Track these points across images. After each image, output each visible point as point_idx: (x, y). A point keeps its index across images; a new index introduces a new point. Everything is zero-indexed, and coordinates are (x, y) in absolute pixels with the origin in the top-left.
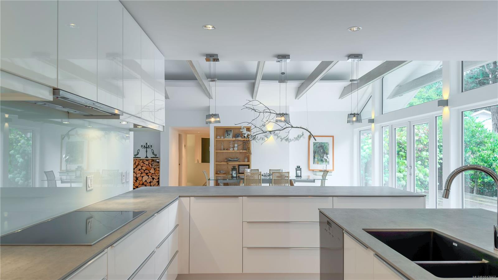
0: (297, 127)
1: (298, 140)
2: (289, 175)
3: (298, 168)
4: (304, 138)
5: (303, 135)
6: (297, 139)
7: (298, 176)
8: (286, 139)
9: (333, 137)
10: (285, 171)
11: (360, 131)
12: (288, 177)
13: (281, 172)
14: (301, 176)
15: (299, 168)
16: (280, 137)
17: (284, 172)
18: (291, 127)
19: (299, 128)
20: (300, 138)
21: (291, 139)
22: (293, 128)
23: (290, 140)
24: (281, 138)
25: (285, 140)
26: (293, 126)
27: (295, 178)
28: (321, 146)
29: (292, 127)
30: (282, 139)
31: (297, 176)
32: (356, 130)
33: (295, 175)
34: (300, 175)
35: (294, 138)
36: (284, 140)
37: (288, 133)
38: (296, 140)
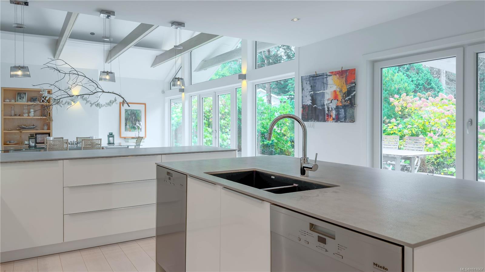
2: (101, 142)
3: (111, 135)
4: (116, 103)
5: (115, 100)
6: (109, 105)
8: (97, 104)
9: (145, 104)
10: (96, 138)
11: (171, 100)
13: (91, 139)
14: (113, 143)
16: (90, 102)
19: (111, 93)
20: (113, 103)
21: (103, 104)
22: (104, 93)
23: (101, 105)
27: (107, 145)
28: (133, 113)
30: (92, 105)
31: (109, 143)
32: (167, 99)
35: (106, 103)
37: (99, 98)
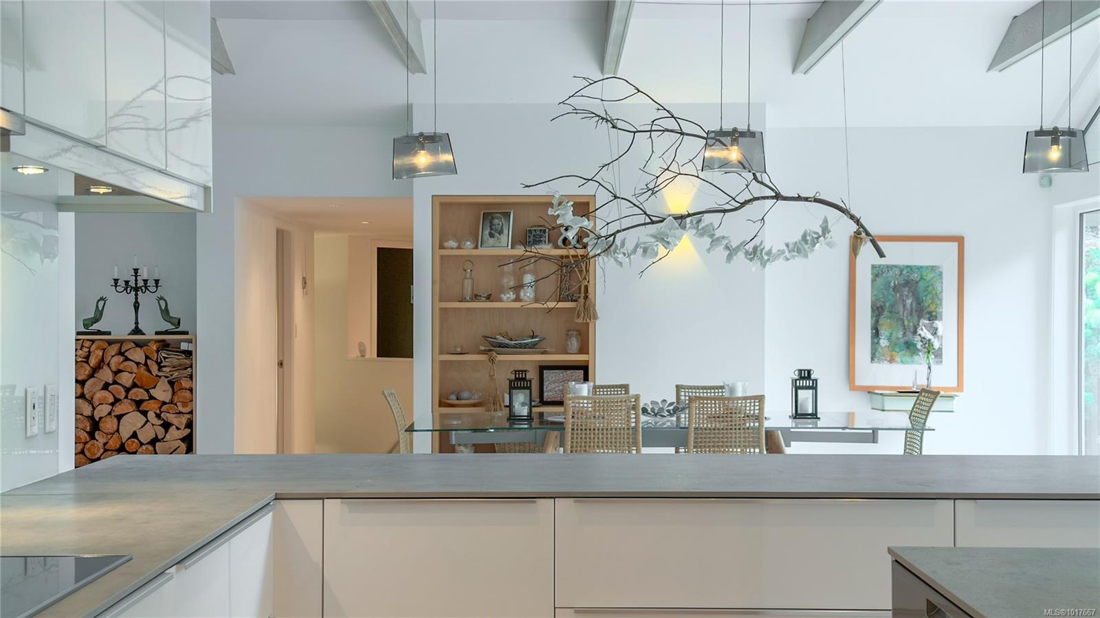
0: (799, 198)
1: (806, 256)
2: (761, 409)
3: (805, 379)
4: (829, 244)
5: (825, 230)
6: (799, 251)
7: (804, 416)
8: (751, 250)
9: (960, 240)
10: (744, 390)
11: (1081, 215)
12: (758, 418)
13: (726, 395)
14: (814, 416)
15: (809, 377)
16: (725, 242)
17: (740, 394)
18: (772, 197)
19: (806, 199)
20: (814, 245)
21: (774, 251)
22: (780, 202)
23: (766, 254)
24: (727, 247)
25: (747, 253)
26: (784, 194)
27: (789, 423)
28: (910, 284)
29: (778, 196)
30: (732, 252)
31: (798, 415)
32: (1066, 210)
33: (789, 410)
34: (810, 411)
35: (787, 245)
36: (741, 255)
37: (759, 224)
38: (793, 257)
